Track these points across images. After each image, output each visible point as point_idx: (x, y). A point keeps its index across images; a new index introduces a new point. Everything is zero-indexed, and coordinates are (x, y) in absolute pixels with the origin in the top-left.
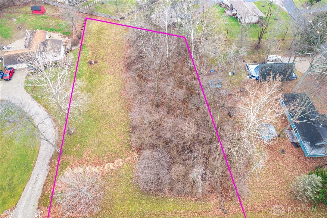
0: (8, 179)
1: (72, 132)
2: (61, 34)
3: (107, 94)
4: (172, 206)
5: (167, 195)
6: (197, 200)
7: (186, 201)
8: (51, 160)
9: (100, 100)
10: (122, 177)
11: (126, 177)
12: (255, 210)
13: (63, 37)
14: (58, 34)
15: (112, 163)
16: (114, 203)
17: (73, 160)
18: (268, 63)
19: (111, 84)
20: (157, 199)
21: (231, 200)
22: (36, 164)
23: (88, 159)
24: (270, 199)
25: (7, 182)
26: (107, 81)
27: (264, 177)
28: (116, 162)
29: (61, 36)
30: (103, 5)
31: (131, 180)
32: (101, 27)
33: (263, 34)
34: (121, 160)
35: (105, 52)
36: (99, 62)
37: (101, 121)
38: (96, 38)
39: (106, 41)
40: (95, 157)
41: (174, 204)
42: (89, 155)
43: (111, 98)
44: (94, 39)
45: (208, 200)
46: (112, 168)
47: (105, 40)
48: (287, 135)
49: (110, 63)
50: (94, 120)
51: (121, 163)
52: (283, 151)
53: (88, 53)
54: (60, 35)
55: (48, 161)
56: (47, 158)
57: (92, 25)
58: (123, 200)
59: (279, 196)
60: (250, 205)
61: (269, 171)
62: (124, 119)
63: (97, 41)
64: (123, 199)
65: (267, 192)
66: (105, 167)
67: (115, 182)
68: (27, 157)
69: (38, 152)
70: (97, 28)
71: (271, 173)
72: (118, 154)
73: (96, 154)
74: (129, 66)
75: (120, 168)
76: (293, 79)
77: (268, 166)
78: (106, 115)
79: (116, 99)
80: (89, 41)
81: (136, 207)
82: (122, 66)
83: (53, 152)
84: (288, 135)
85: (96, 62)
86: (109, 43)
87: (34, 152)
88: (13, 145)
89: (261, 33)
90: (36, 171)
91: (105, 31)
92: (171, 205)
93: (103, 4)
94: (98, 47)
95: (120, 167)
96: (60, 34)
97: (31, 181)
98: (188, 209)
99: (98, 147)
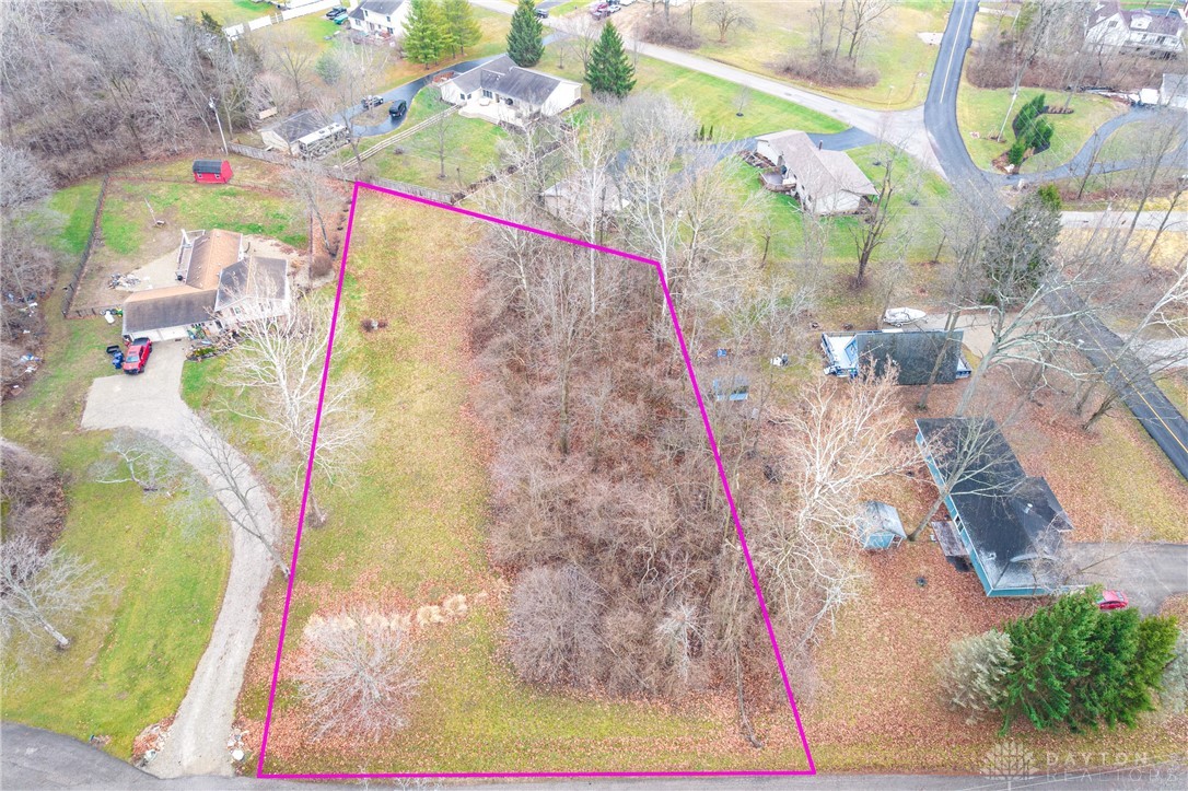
0: (151, 643)
1: (322, 519)
2: (277, 241)
3: (417, 415)
4: (606, 723)
5: (591, 695)
6: (675, 708)
7: (646, 712)
8: (264, 595)
9: (399, 432)
10: (465, 643)
11: (478, 646)
12: (839, 739)
13: (284, 251)
14: (270, 241)
15: (436, 607)
16: (443, 714)
17: (326, 599)
18: (885, 331)
19: (430, 388)
20: (565, 705)
21: (772, 712)
22: (224, 607)
23: (368, 595)
24: (882, 709)
25: (147, 652)
26: (415, 377)
27: (866, 649)
28: (447, 603)
29: (277, 249)
30: (400, 157)
31: (490, 653)
32: (395, 223)
33: (871, 248)
34: (461, 598)
35: (408, 294)
36: (393, 323)
37: (402, 491)
38: (383, 256)
39: (411, 264)
40: (389, 588)
41: (611, 719)
42: (372, 584)
43: (430, 426)
44: (376, 257)
45: (708, 710)
46: (437, 618)
47: (410, 259)
48: (936, 537)
49: (423, 327)
50: (382, 487)
51: (463, 607)
52: (922, 581)
53: (359, 298)
54: (277, 245)
55: (256, 598)
56: (253, 592)
57: (369, 215)
58: (470, 706)
59: (907, 702)
60: (824, 724)
61: (879, 635)
62: (469, 487)
63: (384, 264)
64: (469, 704)
65: (873, 690)
66: (419, 617)
67: (447, 657)
68: (199, 587)
69: (228, 574)
70: (384, 227)
71: (886, 639)
72: (453, 582)
73: (392, 583)
74: (480, 339)
75: (462, 620)
76: (957, 377)
77: (878, 620)
78: (418, 475)
79: (443, 430)
80: (361, 262)
81: (506, 725)
82: (459, 337)
83: (268, 575)
84: (938, 535)
85: (382, 325)
86: (419, 268)
87: (218, 573)
88: (159, 553)
89: (866, 245)
90: (223, 625)
91: (408, 234)
92: (602, 722)
93: (399, 152)
94: (389, 279)
95: (459, 617)
96: (274, 242)
97: (213, 652)
98: (651, 735)
99: (396, 563)
